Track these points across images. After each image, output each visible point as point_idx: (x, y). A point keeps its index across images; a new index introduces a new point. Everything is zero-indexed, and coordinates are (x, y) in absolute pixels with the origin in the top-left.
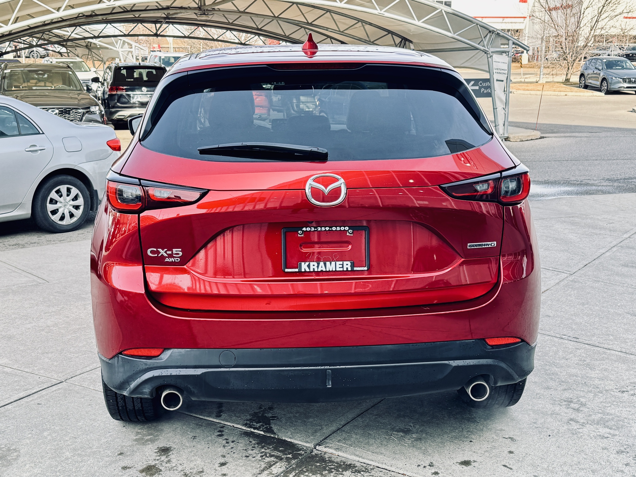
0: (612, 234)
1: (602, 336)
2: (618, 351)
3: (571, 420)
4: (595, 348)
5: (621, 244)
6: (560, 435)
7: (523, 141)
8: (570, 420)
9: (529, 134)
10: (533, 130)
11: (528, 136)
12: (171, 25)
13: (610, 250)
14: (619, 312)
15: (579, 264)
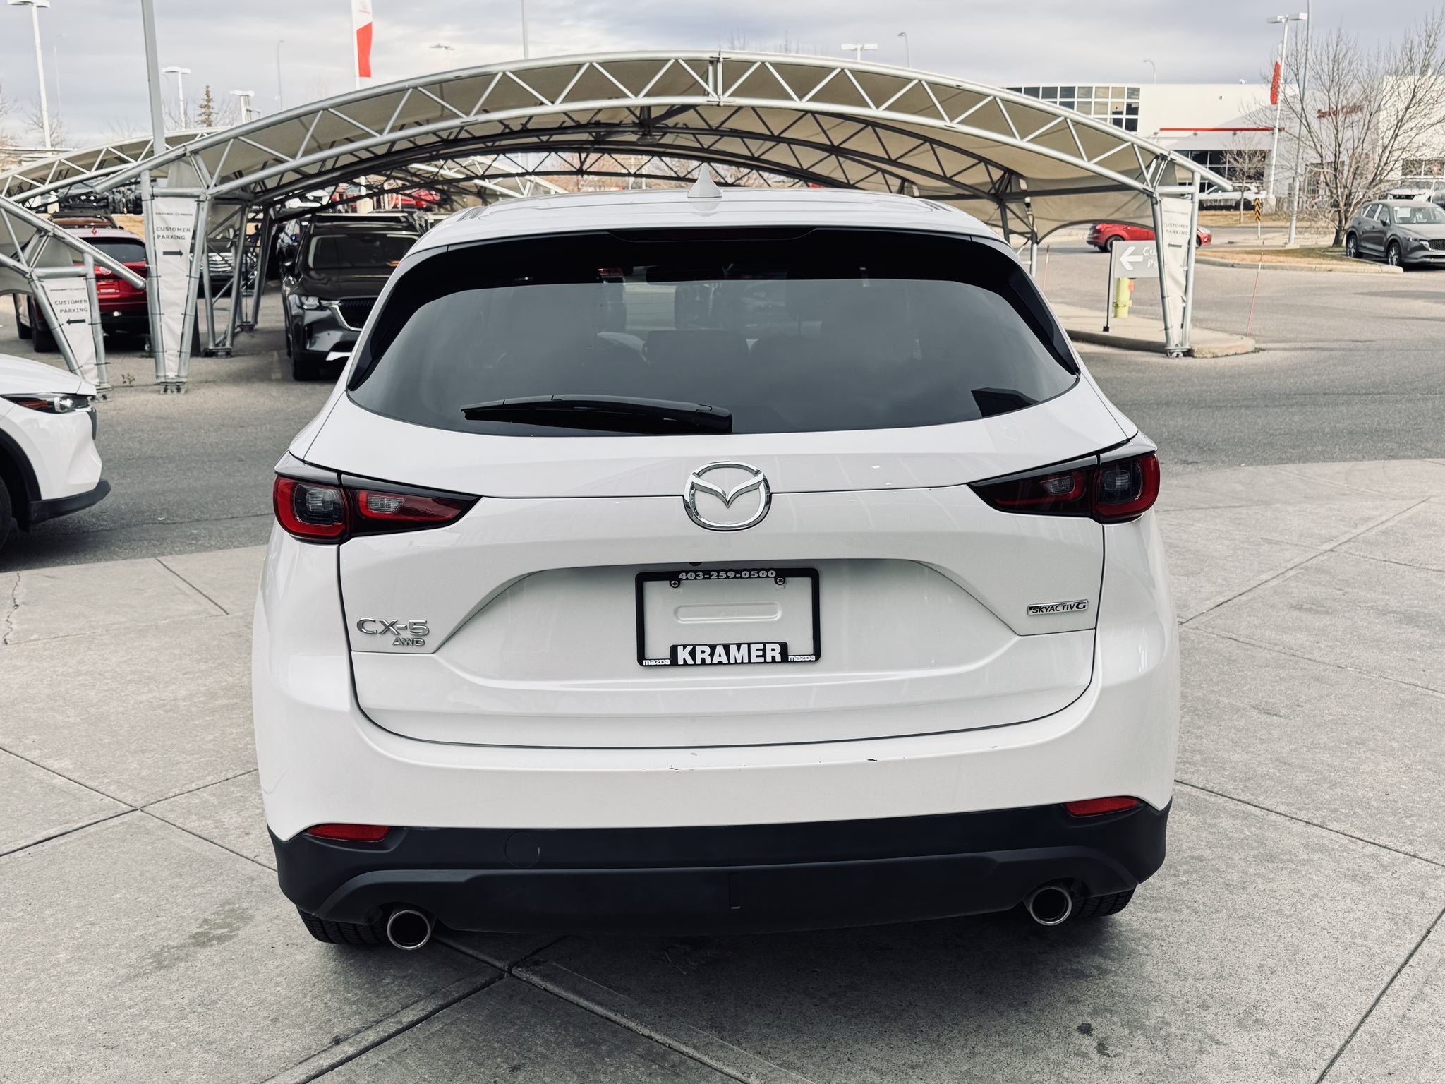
2: (1197, 788)
5: (1308, 564)
7: (1217, 357)
9: (1230, 344)
10: (1240, 337)
11: (1228, 348)
12: (606, 156)
13: (1281, 576)
14: (1239, 704)
15: (1208, 602)
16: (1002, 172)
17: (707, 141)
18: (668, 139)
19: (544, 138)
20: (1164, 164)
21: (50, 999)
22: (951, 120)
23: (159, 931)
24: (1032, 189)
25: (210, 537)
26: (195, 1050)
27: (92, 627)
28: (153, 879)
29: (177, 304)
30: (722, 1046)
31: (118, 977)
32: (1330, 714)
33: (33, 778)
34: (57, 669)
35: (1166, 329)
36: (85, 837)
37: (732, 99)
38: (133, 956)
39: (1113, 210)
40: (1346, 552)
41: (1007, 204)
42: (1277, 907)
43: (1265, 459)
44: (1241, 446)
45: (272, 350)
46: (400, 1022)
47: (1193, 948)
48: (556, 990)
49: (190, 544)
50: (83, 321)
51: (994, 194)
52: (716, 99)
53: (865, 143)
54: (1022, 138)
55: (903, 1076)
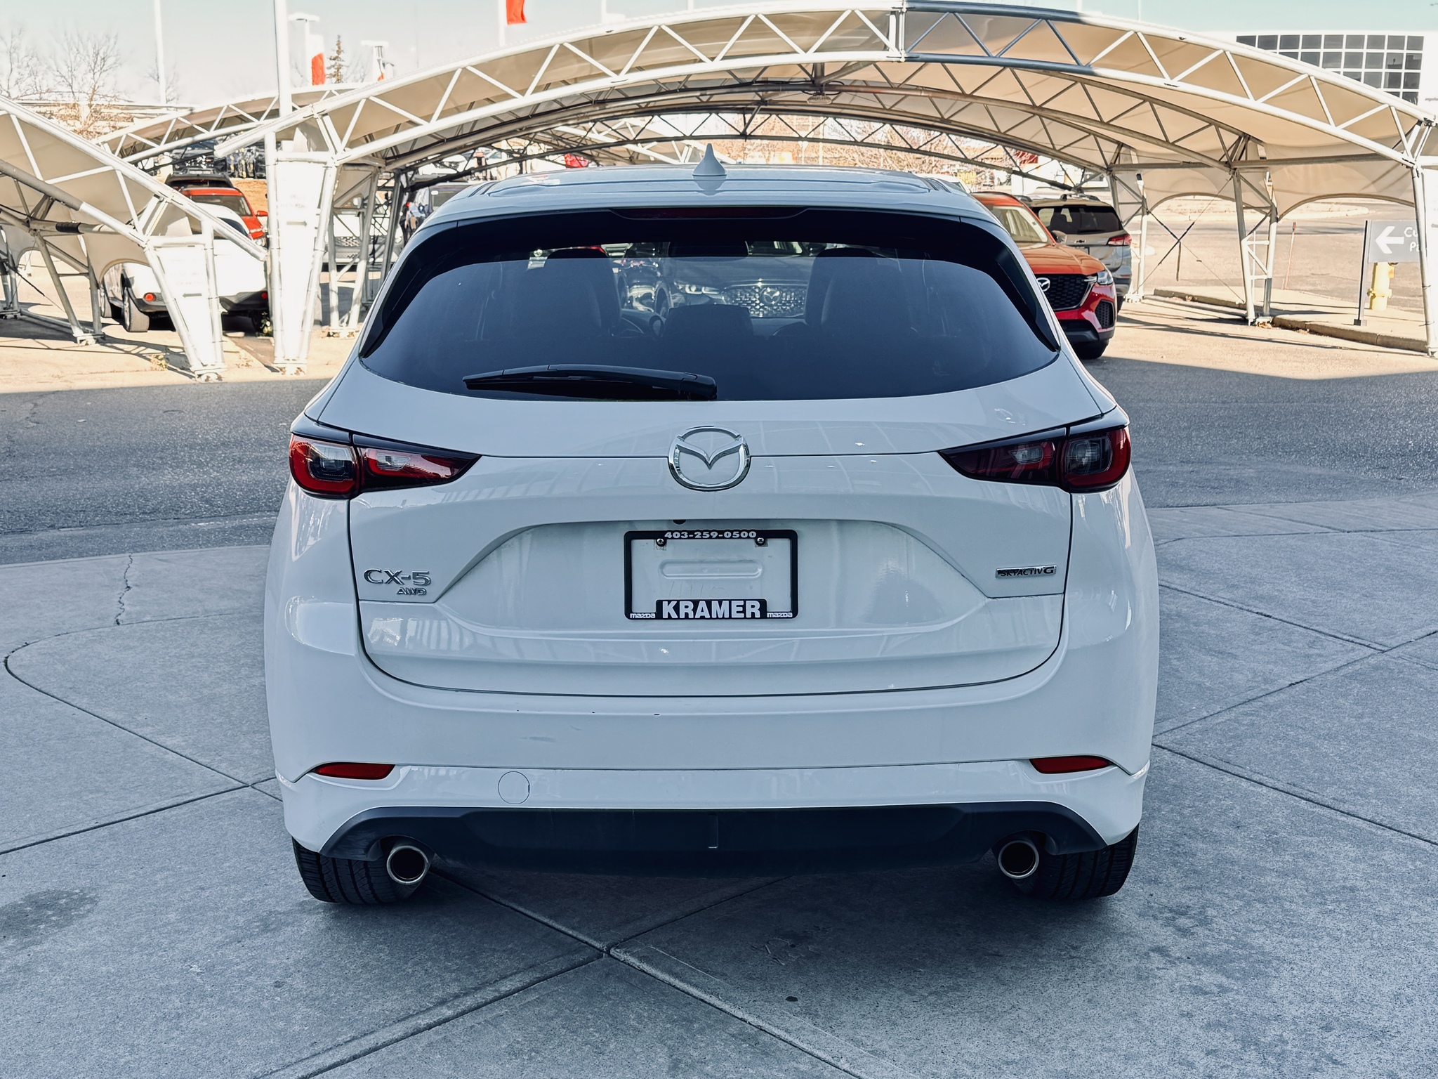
1: (1352, 786)
3: (1160, 950)
4: (1317, 810)
8: (1153, 951)
12: (774, 116)
16: (1237, 137)
18: (844, 98)
20: (1427, 131)
22: (1172, 79)
23: (267, 899)
28: (262, 851)
29: (300, 280)
31: (226, 937)
33: (145, 753)
34: (169, 651)
36: (197, 810)
38: (241, 920)
39: (1367, 183)
41: (1242, 174)
46: (497, 991)
50: (199, 295)
51: (1226, 163)
52: (897, 54)
53: (1074, 102)
54: (1256, 100)
55: (996, 1070)
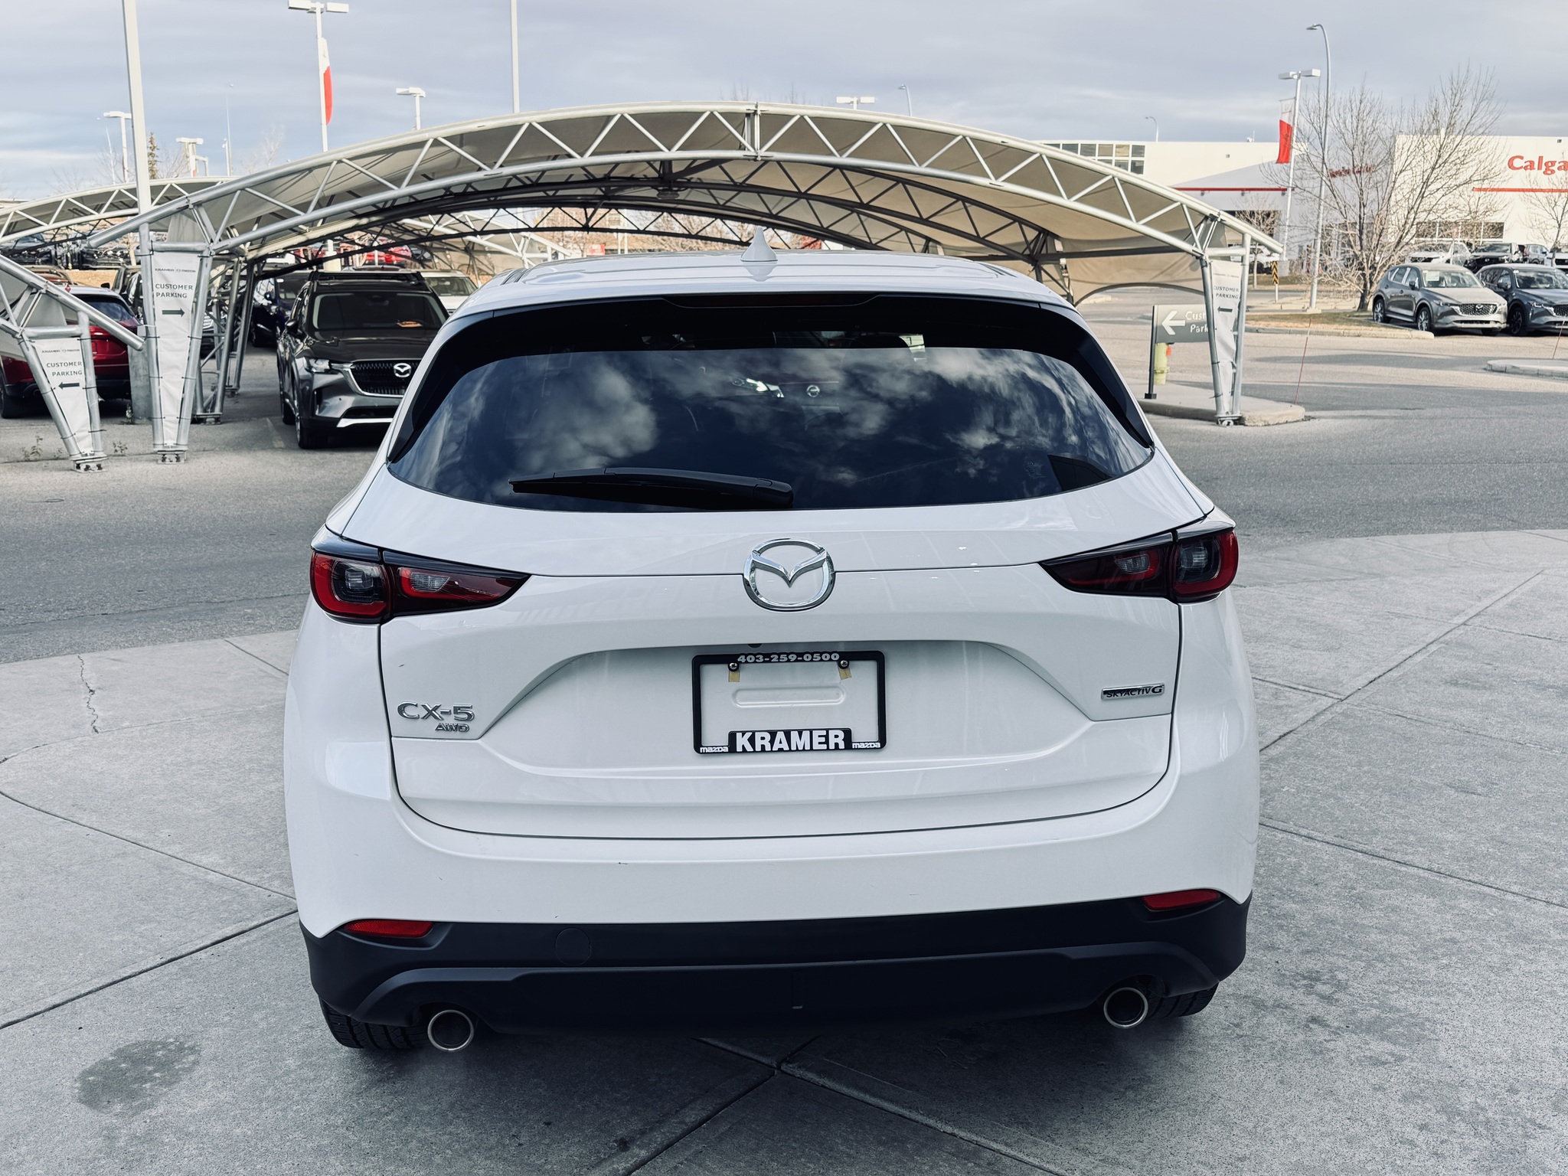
0: (1431, 617)
1: (1393, 835)
2: (1423, 869)
3: (1314, 1020)
4: (1375, 861)
5: (1447, 638)
6: (1288, 1055)
7: (1269, 425)
8: (1311, 1022)
9: (1281, 412)
10: (1289, 405)
11: (1279, 416)
12: (614, 211)
13: (1424, 651)
14: (1432, 782)
15: (1360, 678)
16: (1037, 233)
17: (723, 196)
19: (551, 193)
20: (1213, 225)
21: (295, 1108)
22: (996, 179)
24: (1067, 251)
25: (268, 616)
26: (475, 1157)
27: (185, 713)
29: (177, 367)
30: (1035, 1143)
32: (1528, 792)
33: (183, 874)
34: (164, 758)
35: (1216, 396)
37: (769, 154)
39: (1157, 273)
40: (1480, 626)
41: (1045, 267)
42: (1549, 989)
43: (1353, 531)
44: (1324, 517)
45: (265, 416)
46: (683, 1122)
47: (1480, 1032)
48: (837, 1087)
49: (249, 624)
50: (77, 385)
51: (1029, 255)
52: (752, 153)
53: (896, 201)
54: (1069, 198)
